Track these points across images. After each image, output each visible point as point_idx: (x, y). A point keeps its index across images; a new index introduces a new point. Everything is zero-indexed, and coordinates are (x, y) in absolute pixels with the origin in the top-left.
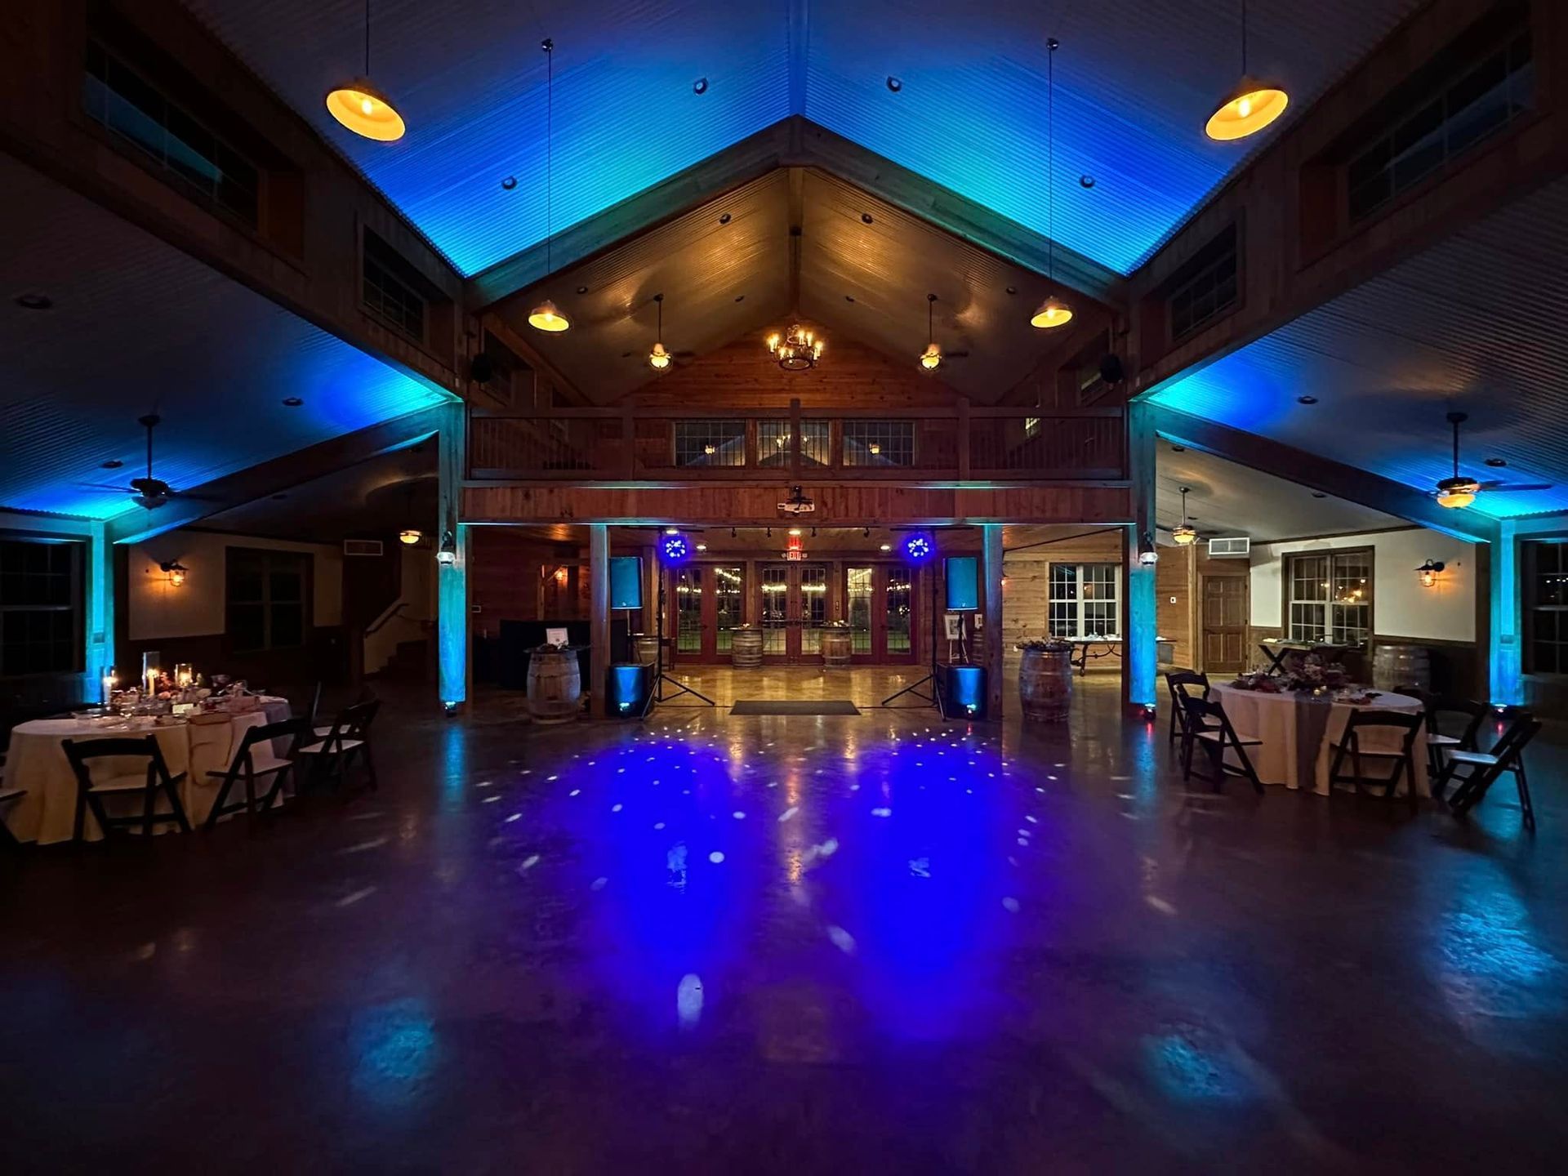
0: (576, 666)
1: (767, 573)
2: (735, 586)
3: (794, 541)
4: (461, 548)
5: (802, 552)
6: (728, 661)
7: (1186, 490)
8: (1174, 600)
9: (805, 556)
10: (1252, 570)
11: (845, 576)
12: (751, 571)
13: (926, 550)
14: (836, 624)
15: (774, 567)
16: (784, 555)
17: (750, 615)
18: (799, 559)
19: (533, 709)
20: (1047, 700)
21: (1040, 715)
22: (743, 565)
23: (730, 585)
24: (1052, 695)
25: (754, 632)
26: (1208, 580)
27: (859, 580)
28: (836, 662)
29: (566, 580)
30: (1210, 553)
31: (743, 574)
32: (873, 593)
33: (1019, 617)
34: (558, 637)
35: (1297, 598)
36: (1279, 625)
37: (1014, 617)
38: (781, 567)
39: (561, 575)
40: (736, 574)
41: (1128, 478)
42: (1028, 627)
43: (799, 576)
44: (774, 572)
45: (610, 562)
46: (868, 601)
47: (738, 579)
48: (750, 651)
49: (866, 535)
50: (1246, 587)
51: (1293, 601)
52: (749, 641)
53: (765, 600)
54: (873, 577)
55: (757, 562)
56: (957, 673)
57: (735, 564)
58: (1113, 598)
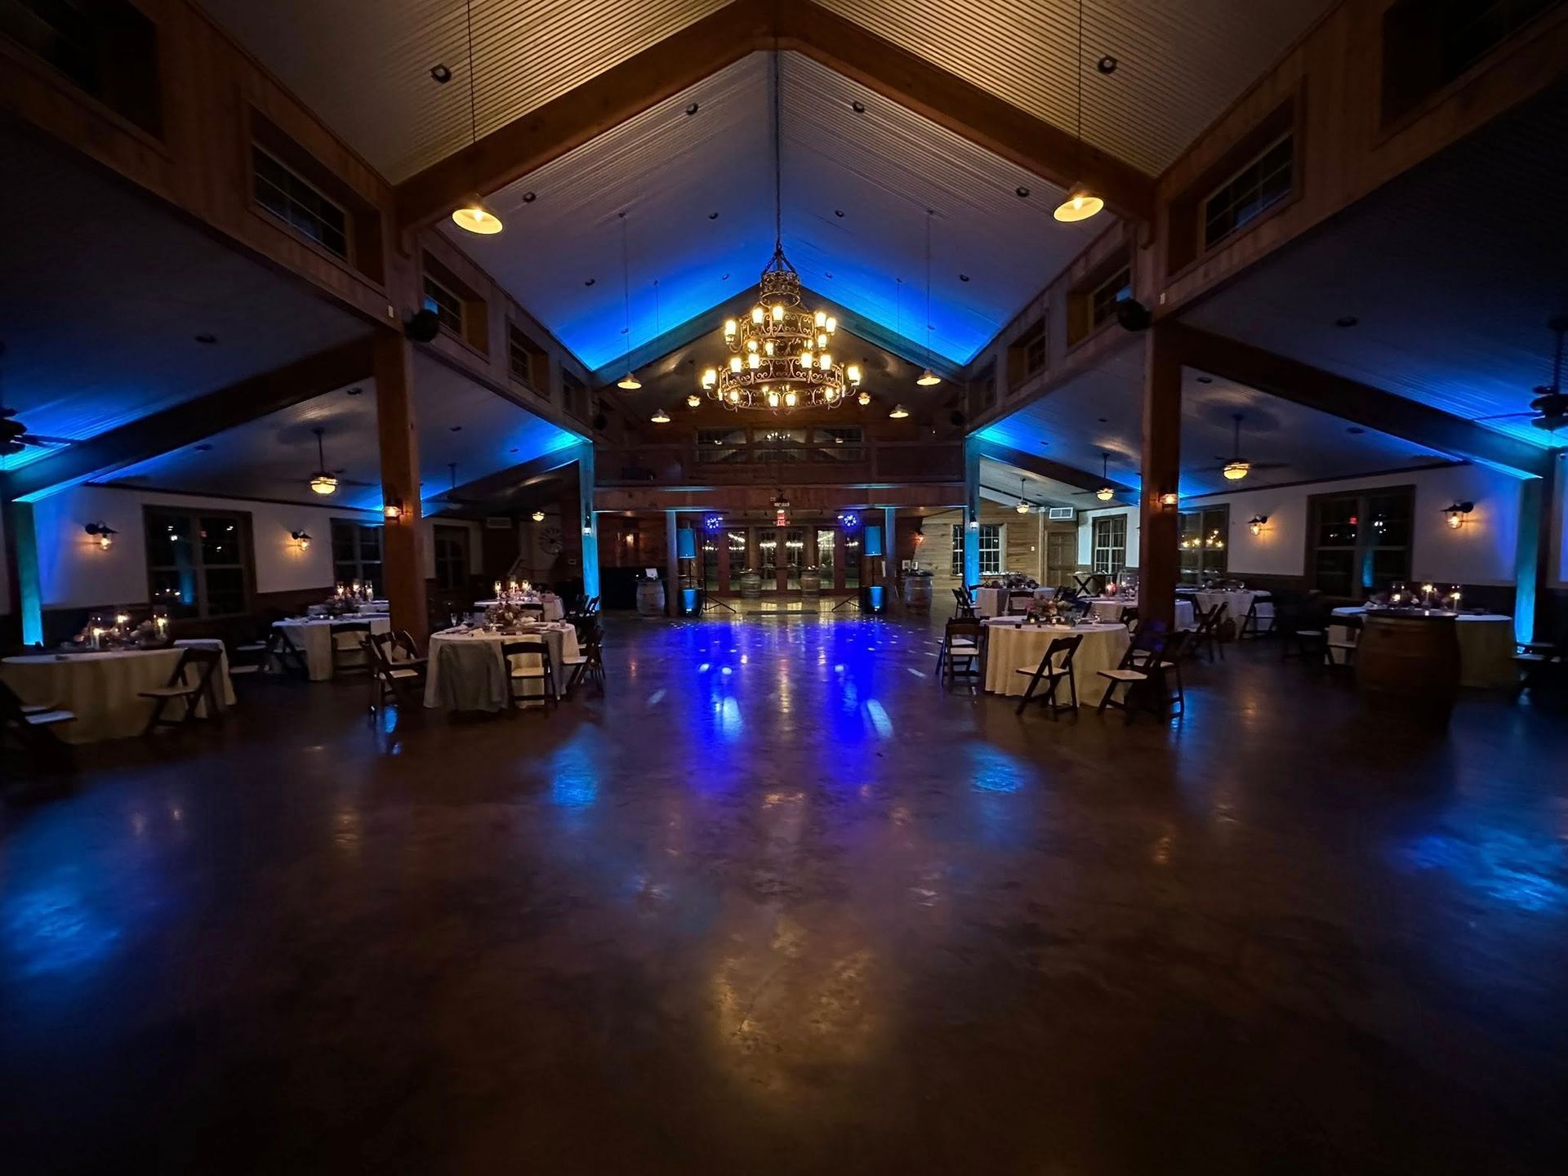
0: (662, 589)
1: (763, 535)
2: (741, 545)
3: (781, 515)
4: (594, 524)
5: (787, 520)
6: (738, 595)
7: (1024, 480)
8: (1033, 549)
9: (788, 523)
10: (1079, 528)
11: (816, 536)
12: (752, 535)
13: (855, 522)
14: (809, 568)
15: (767, 531)
16: (774, 523)
17: (751, 564)
18: (784, 525)
19: (642, 612)
20: (917, 603)
21: (913, 611)
22: (746, 530)
23: (737, 544)
24: (917, 599)
25: (755, 574)
26: (1051, 535)
27: (826, 540)
28: (810, 593)
29: (632, 542)
30: (1050, 518)
31: (746, 536)
32: (835, 548)
33: (933, 561)
34: (652, 573)
35: (1099, 546)
36: (1090, 563)
37: (929, 561)
38: (774, 531)
39: (630, 539)
40: (741, 535)
41: (964, 481)
42: (939, 568)
43: (785, 536)
44: (768, 534)
45: (678, 532)
46: (831, 553)
47: (742, 540)
48: (752, 586)
49: (821, 514)
50: (1076, 539)
51: (1097, 548)
52: (753, 580)
53: (761, 552)
54: (835, 538)
55: (756, 527)
56: (870, 590)
57: (742, 529)
58: (998, 548)
